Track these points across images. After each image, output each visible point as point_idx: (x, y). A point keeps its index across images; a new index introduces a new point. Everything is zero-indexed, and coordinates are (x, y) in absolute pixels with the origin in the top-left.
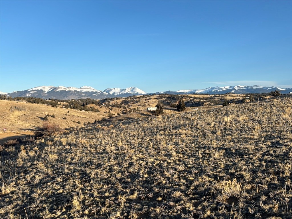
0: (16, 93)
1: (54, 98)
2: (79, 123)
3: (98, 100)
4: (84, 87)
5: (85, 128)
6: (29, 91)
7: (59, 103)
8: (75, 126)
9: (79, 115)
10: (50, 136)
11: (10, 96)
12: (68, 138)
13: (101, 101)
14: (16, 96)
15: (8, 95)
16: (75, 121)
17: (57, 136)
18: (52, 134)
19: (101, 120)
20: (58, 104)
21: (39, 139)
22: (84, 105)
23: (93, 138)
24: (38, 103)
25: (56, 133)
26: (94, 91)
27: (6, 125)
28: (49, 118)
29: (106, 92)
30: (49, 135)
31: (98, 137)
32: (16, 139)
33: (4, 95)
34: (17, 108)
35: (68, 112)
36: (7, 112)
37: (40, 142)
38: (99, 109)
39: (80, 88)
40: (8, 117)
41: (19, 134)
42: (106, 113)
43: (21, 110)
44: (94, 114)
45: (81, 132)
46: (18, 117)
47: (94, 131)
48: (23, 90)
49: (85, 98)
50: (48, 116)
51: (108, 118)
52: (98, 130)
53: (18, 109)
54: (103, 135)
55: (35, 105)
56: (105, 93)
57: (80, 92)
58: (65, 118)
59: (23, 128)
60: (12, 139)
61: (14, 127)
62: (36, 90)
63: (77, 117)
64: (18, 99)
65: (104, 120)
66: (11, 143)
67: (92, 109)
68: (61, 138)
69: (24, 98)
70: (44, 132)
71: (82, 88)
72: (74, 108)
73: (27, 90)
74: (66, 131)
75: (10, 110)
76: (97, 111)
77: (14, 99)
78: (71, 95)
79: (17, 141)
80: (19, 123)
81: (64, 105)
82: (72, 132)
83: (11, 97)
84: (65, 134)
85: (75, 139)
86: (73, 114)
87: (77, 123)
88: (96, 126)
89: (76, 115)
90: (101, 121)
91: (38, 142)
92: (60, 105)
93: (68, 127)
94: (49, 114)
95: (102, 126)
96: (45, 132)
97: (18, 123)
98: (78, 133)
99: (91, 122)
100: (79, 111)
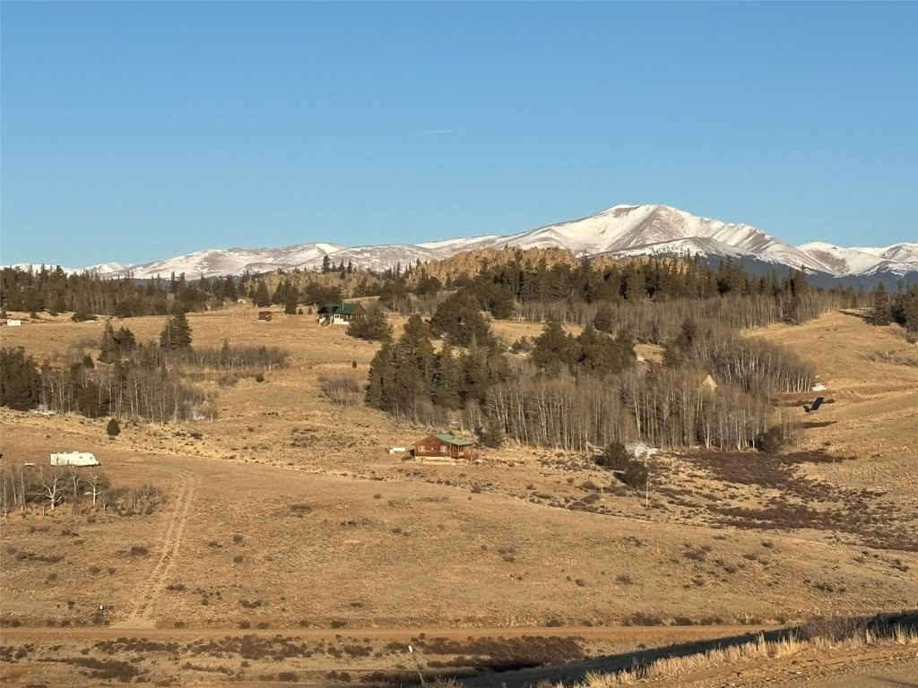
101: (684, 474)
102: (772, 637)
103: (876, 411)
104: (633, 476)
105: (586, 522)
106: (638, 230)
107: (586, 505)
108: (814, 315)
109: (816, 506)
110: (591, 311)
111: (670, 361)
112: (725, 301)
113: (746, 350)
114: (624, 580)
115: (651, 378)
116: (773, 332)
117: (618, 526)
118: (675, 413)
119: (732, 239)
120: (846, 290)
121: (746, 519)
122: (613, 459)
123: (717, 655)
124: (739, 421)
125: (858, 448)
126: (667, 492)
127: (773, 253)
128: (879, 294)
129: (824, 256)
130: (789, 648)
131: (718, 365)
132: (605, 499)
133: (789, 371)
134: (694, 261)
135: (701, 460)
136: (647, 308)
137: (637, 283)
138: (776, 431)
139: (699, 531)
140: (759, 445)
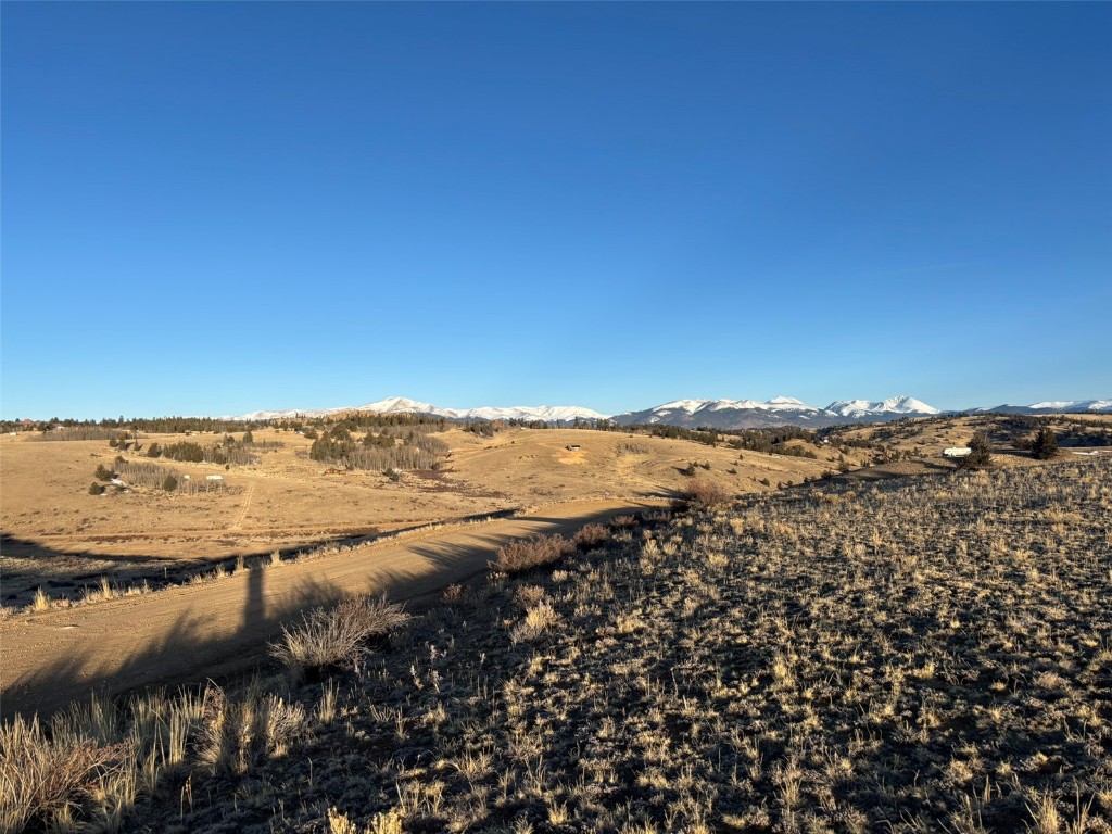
0: (628, 415)
1: (710, 426)
2: (765, 482)
3: (812, 430)
4: (777, 400)
5: (782, 496)
6: (655, 410)
7: (720, 437)
8: (757, 490)
9: (766, 465)
10: (704, 511)
11: (616, 423)
12: (745, 518)
13: (819, 431)
14: (628, 423)
15: (613, 421)
16: (757, 478)
17: (720, 512)
18: (709, 508)
19: (819, 477)
20: (718, 441)
21: (680, 517)
22: (777, 441)
23: (805, 522)
24: (674, 437)
25: (718, 505)
26: (803, 408)
27: (608, 483)
28: (698, 470)
29: (833, 410)
30: (701, 510)
31: (818, 521)
32: (632, 515)
33: (605, 420)
34: (630, 448)
35: (741, 457)
36: (611, 457)
37: (683, 523)
38: (816, 451)
39: (769, 402)
40: (612, 466)
41: (635, 503)
42: (833, 460)
43: (638, 452)
44: (801, 462)
45: (776, 506)
46: (633, 468)
47: (807, 504)
48: (643, 409)
49: (779, 425)
50: (696, 465)
51: (838, 472)
52: (816, 503)
53: (632, 450)
54: (831, 515)
55: (668, 441)
56: (830, 413)
57: (768, 412)
58: (733, 472)
59: (643, 490)
60: (624, 515)
61: (623, 488)
62: (669, 410)
63: (761, 469)
64: (633, 429)
65: (827, 478)
66: (623, 523)
67: (797, 452)
68: (729, 518)
69: (646, 427)
70: (690, 503)
71: (773, 401)
72: (753, 448)
73: (651, 410)
74: (740, 502)
75: (617, 452)
76: (810, 455)
77: (624, 429)
78: (746, 418)
79: (634, 519)
80: (635, 481)
81: (730, 442)
82: (753, 506)
83: (618, 424)
84: (737, 508)
85: (762, 522)
86: (753, 462)
87: (762, 482)
88: (810, 491)
89: (758, 464)
90: (820, 480)
91: (679, 525)
92: (723, 440)
93: (742, 493)
94: (699, 462)
95: (825, 493)
96: (693, 503)
97: (632, 480)
98: (769, 509)
99: (795, 483)
100: (766, 455)
101: (409, 476)
102: (434, 524)
103: (467, 456)
104: (395, 478)
105: (381, 493)
106: (395, 405)
107: (380, 487)
108: (448, 430)
109: (449, 485)
110: (381, 429)
111: (406, 444)
112: (422, 426)
113: (428, 440)
114: (392, 509)
115: (400, 449)
116: (437, 435)
117: (390, 493)
118: (408, 459)
119: (424, 408)
120: (457, 422)
121: (428, 490)
122: (388, 473)
123: (418, 530)
124: (426, 462)
125: (461, 468)
126: (406, 483)
127: (436, 412)
128: (467, 423)
129: (451, 413)
130: (439, 527)
131: (420, 445)
132: (386, 486)
133: (443, 447)
134: (413, 414)
135: (415, 473)
136: (399, 428)
137: (395, 421)
138: (437, 464)
139: (415, 494)
140: (432, 468)
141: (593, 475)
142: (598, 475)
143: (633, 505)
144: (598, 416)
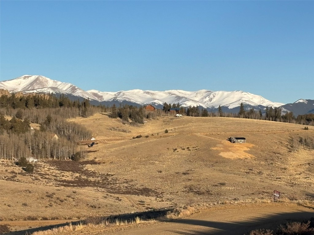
0: (303, 103)
11: (289, 112)
14: (302, 113)
15: (285, 110)
27: (276, 183)
32: (309, 222)
33: (276, 108)
34: (305, 142)
36: (282, 152)
40: (282, 162)
41: (309, 208)
46: (308, 166)
53: (307, 145)
60: (297, 221)
61: (295, 189)
64: (309, 120)
66: (297, 231)
75: (289, 146)
77: (299, 120)
79: (310, 227)
80: (309, 181)
83: (291, 114)
97: (305, 180)
101: (46, 168)
102: (74, 224)
103: (112, 147)
104: (29, 169)
105: (12, 185)
106: (32, 84)
107: (12, 179)
108: (92, 115)
109: (91, 179)
110: (15, 112)
111: (42, 129)
112: (62, 109)
113: (69, 126)
114: (25, 205)
115: (35, 135)
116: (78, 120)
117: (23, 186)
118: (44, 147)
119: (64, 88)
120: (103, 106)
121: (67, 184)
122: (22, 163)
123: (55, 230)
124: (66, 150)
125: (105, 159)
126: (40, 174)
127: (78, 93)
128: (114, 108)
129: (95, 95)
130: (80, 227)
131: (59, 131)
132: (19, 177)
133: (83, 133)
134: (51, 95)
135: (53, 163)
136: (35, 111)
137: (31, 102)
138: (78, 154)
139: (51, 188)
140: (72, 158)
141: (260, 173)
142: (266, 173)
143: (307, 210)
144: (266, 103)
